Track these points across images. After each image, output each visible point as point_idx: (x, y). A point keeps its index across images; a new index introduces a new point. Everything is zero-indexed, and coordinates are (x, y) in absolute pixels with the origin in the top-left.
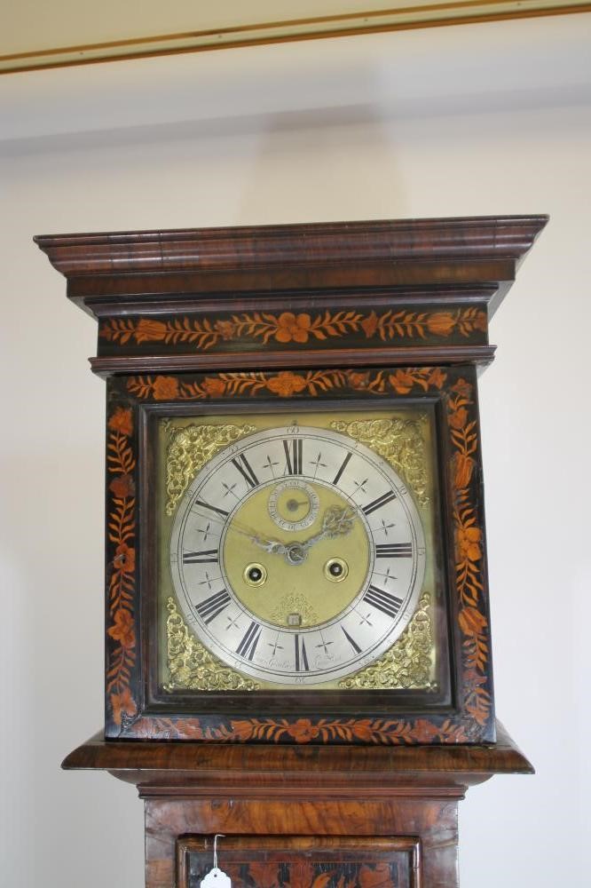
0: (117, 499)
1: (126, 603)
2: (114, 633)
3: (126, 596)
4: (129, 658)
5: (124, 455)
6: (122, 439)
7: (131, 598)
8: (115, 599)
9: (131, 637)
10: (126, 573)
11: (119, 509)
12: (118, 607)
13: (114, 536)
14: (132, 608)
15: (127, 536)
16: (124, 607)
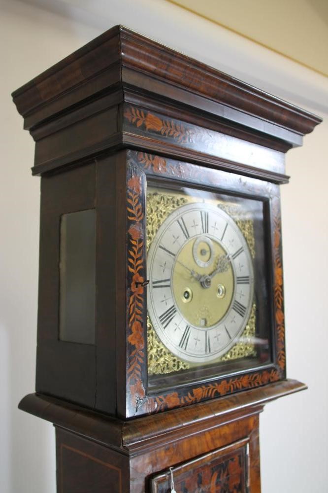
0: (133, 240)
1: (138, 317)
2: (132, 339)
3: (139, 311)
4: (140, 357)
5: (137, 208)
6: (135, 196)
7: (141, 313)
8: (132, 314)
9: (141, 341)
10: (139, 295)
11: (134, 248)
12: (134, 320)
13: (131, 267)
14: (142, 320)
15: (138, 268)
16: (137, 320)
